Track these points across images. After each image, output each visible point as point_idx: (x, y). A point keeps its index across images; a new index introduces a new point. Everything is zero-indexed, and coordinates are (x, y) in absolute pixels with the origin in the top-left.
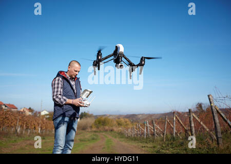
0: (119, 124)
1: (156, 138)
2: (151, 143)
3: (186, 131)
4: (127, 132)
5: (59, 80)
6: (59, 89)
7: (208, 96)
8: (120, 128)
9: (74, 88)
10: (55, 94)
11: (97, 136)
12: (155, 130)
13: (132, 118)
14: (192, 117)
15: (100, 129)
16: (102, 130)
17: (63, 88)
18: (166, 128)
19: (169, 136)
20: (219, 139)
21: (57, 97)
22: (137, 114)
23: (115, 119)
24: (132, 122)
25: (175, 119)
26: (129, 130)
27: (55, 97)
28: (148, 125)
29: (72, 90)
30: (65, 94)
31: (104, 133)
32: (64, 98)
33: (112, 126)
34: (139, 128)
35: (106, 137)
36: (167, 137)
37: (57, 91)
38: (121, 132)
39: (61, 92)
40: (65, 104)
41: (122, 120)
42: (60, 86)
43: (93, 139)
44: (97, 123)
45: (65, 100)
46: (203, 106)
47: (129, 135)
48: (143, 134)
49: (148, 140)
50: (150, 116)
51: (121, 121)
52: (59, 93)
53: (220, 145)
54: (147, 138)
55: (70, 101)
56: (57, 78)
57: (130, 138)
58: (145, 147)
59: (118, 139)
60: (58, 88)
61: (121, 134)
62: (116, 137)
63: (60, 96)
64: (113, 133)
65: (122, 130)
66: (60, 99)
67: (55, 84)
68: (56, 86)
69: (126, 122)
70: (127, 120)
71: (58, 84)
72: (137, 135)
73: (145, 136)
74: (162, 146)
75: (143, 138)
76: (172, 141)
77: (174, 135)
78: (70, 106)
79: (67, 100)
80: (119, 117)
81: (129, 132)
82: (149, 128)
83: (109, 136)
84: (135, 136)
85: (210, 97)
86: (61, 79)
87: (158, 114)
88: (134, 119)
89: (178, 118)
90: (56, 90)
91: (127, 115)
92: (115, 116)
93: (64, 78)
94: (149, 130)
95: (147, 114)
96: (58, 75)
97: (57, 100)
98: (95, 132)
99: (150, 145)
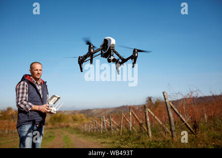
0: (75, 120)
1: (112, 132)
2: (109, 138)
3: (141, 125)
4: (83, 127)
5: (24, 85)
6: (25, 95)
7: (163, 93)
8: (76, 124)
9: (41, 93)
10: (20, 99)
11: (52, 133)
12: (112, 125)
13: (88, 113)
14: (147, 113)
15: (56, 125)
16: (58, 127)
17: (29, 93)
18: (122, 122)
19: (126, 130)
20: (173, 132)
21: (22, 103)
22: (91, 109)
23: (70, 114)
24: (87, 117)
25: (131, 114)
26: (85, 126)
27: (19, 103)
28: (105, 120)
29: (38, 96)
30: (31, 100)
31: (60, 130)
32: (30, 104)
33: (68, 122)
34: (95, 123)
35: (62, 133)
36: (123, 131)
37: (22, 97)
38: (77, 128)
39: (26, 98)
40: (30, 111)
41: (78, 115)
42: (25, 91)
43: (50, 137)
44: (53, 119)
45: (31, 106)
46: (152, 99)
47: (85, 130)
48: (99, 128)
49: (105, 134)
50: (105, 110)
51: (76, 117)
52: (24, 99)
53: (174, 138)
54: (104, 133)
55: (36, 107)
56: (22, 83)
57: (86, 134)
58: (104, 143)
59: (75, 135)
60: (23, 93)
61: (77, 130)
62: (72, 133)
63: (25, 102)
64: (69, 129)
65: (78, 125)
66: (25, 105)
67: (19, 89)
68: (21, 91)
69: (81, 117)
70: (82, 115)
71: (23, 89)
72: (93, 130)
73: (102, 131)
74: (121, 141)
75: (100, 134)
76: (129, 135)
77: (131, 129)
78: (36, 113)
79: (33, 106)
80: (74, 112)
81: (86, 128)
82: (105, 123)
83: (66, 133)
84: (92, 131)
85: (165, 94)
86: (26, 83)
87: (111, 109)
88: (89, 114)
89: (134, 113)
90: (21, 95)
91: (82, 110)
92: (70, 111)
93: (30, 83)
94: (105, 125)
95: (101, 109)
96: (23, 79)
97: (22, 106)
98: (51, 129)
99: (108, 140)
